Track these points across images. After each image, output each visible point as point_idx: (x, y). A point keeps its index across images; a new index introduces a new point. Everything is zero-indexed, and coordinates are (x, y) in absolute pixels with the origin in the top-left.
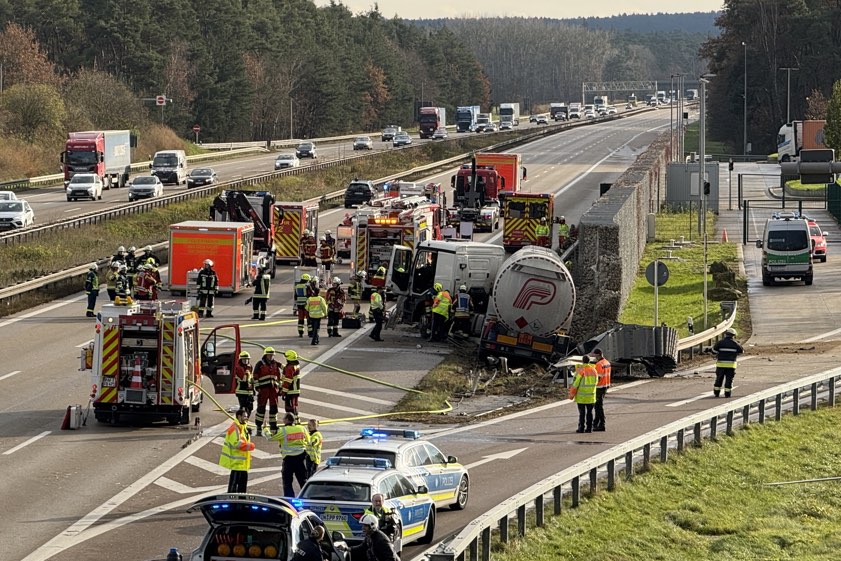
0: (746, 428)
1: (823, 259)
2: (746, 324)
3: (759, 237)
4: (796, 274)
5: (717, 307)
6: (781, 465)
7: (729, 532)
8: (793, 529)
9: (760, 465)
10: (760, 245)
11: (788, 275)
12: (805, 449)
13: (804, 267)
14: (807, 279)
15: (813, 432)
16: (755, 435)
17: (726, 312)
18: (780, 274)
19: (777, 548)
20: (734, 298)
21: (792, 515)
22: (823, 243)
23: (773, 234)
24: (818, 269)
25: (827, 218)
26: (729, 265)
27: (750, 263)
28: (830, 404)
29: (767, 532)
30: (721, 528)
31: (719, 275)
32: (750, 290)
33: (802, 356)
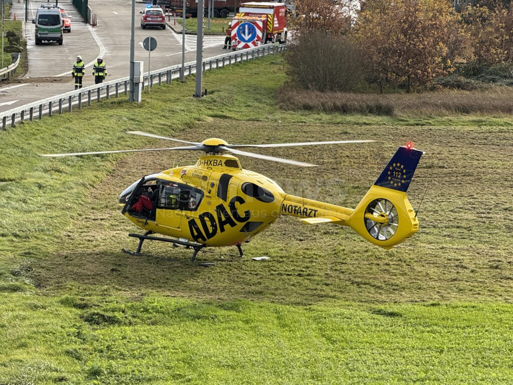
0: (22, 123)
1: (69, 31)
2: (25, 66)
3: (34, 18)
4: (54, 39)
5: (9, 56)
6: (41, 143)
7: (11, 180)
8: (48, 179)
9: (29, 144)
10: (34, 22)
11: (49, 39)
12: (55, 135)
13: (58, 35)
14: (59, 41)
15: (59, 126)
16: (27, 127)
17: (14, 59)
18: (45, 39)
19: (37, 189)
20: (19, 51)
21: (46, 171)
22: (68, 22)
23: (41, 16)
24: (66, 38)
25: (72, 8)
26: (17, 33)
27: (29, 32)
28: (69, 111)
29: (33, 180)
30: (7, 178)
31: (11, 38)
32: (28, 47)
33: (54, 84)
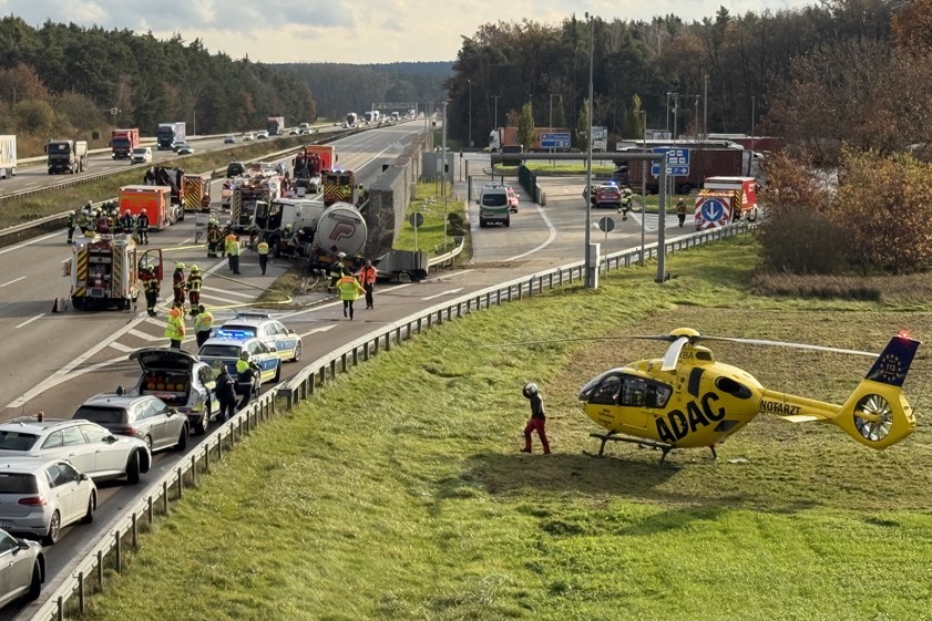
0: (469, 313)
1: (516, 211)
2: (469, 251)
3: (478, 198)
4: (500, 220)
5: (452, 239)
6: (490, 335)
7: (457, 375)
8: (497, 374)
9: (477, 336)
10: (478, 202)
11: (495, 220)
12: (504, 326)
13: (504, 216)
14: (506, 223)
15: (509, 315)
16: (474, 317)
17: (458, 242)
18: (490, 220)
19: (487, 385)
20: (463, 234)
21: (495, 365)
22: (515, 202)
23: (486, 196)
24: (513, 218)
25: (518, 186)
26: (460, 214)
27: (472, 213)
28: (519, 298)
29: (481, 375)
30: (453, 373)
31: (454, 220)
32: (472, 230)
33: (503, 270)
